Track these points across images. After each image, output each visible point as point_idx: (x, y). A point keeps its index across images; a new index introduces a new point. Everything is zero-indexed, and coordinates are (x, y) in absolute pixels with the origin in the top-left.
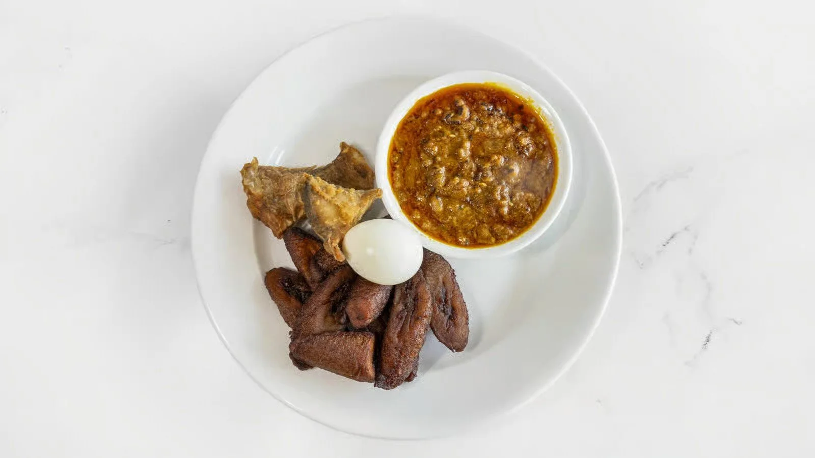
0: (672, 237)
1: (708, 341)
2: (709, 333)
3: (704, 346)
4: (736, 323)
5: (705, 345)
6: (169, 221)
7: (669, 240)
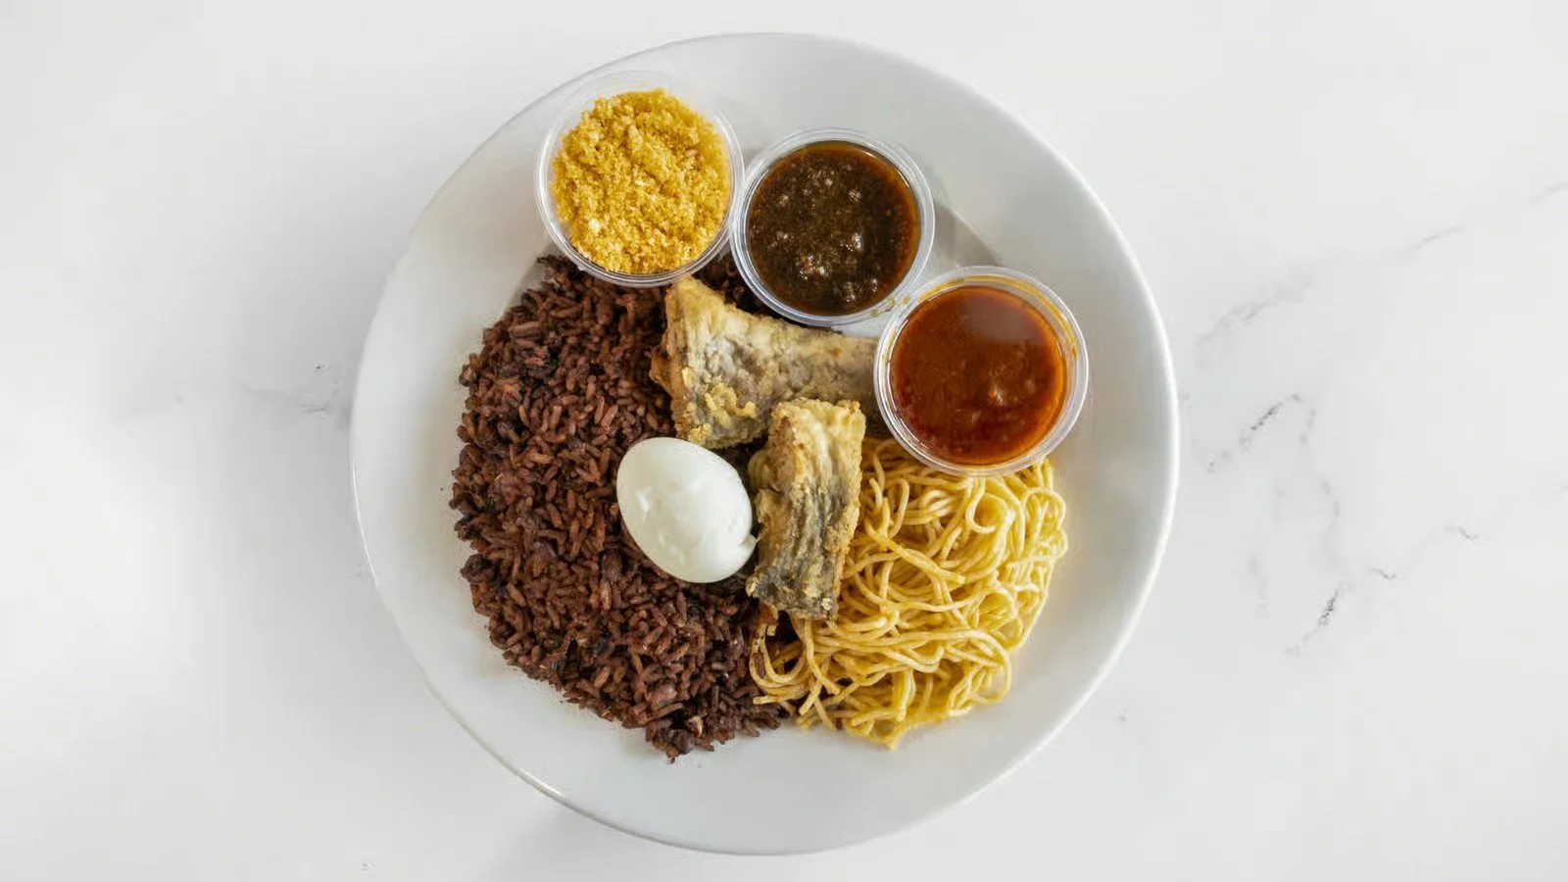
0: (1270, 413)
1: (1330, 610)
2: (1333, 595)
3: (1324, 619)
4: (1386, 576)
5: (1324, 617)
6: (319, 368)
7: (1265, 417)
